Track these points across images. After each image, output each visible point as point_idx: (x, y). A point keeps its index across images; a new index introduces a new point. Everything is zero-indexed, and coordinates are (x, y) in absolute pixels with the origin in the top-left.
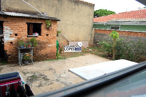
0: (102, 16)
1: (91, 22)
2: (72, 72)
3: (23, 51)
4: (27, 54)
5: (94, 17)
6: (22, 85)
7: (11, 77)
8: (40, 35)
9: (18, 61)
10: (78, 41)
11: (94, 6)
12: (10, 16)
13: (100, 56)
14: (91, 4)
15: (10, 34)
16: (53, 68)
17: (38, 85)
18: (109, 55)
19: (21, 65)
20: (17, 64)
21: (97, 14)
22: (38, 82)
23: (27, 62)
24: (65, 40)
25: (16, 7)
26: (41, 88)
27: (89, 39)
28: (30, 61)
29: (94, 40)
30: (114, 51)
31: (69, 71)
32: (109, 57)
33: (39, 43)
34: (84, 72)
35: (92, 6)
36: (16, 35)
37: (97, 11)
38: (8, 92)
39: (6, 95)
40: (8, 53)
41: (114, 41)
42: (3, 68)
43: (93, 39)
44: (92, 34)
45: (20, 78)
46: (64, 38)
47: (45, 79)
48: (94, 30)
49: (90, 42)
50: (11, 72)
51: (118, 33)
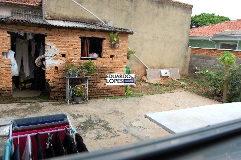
0: (205, 25)
1: (186, 35)
2: (151, 120)
3: (74, 81)
4: (79, 87)
5: (191, 28)
6: (71, 134)
7: (55, 121)
8: (100, 56)
9: (65, 97)
10: (162, 67)
11: (191, 9)
12: (56, 27)
13: (199, 94)
14: (187, 5)
15: (55, 55)
16: (119, 110)
17: (94, 136)
18: (216, 93)
19: (70, 103)
20: (63, 102)
21: (197, 22)
22: (95, 131)
23: (79, 99)
24: (140, 67)
25: (65, 13)
26: (99, 141)
27: (182, 65)
28: (84, 99)
29: (191, 66)
30: (225, 87)
31: (146, 117)
32: (216, 97)
33: (98, 70)
34: (171, 120)
35: (188, 8)
36: (64, 56)
37: (196, 17)
38: (50, 144)
39: (47, 147)
40: (51, 83)
41: (227, 69)
42: (43, 106)
43: (187, 65)
44: (186, 57)
45: (67, 124)
46: (138, 62)
47: (106, 127)
48: (190, 49)
49: (183, 70)
50: (54, 114)
51: (234, 56)
